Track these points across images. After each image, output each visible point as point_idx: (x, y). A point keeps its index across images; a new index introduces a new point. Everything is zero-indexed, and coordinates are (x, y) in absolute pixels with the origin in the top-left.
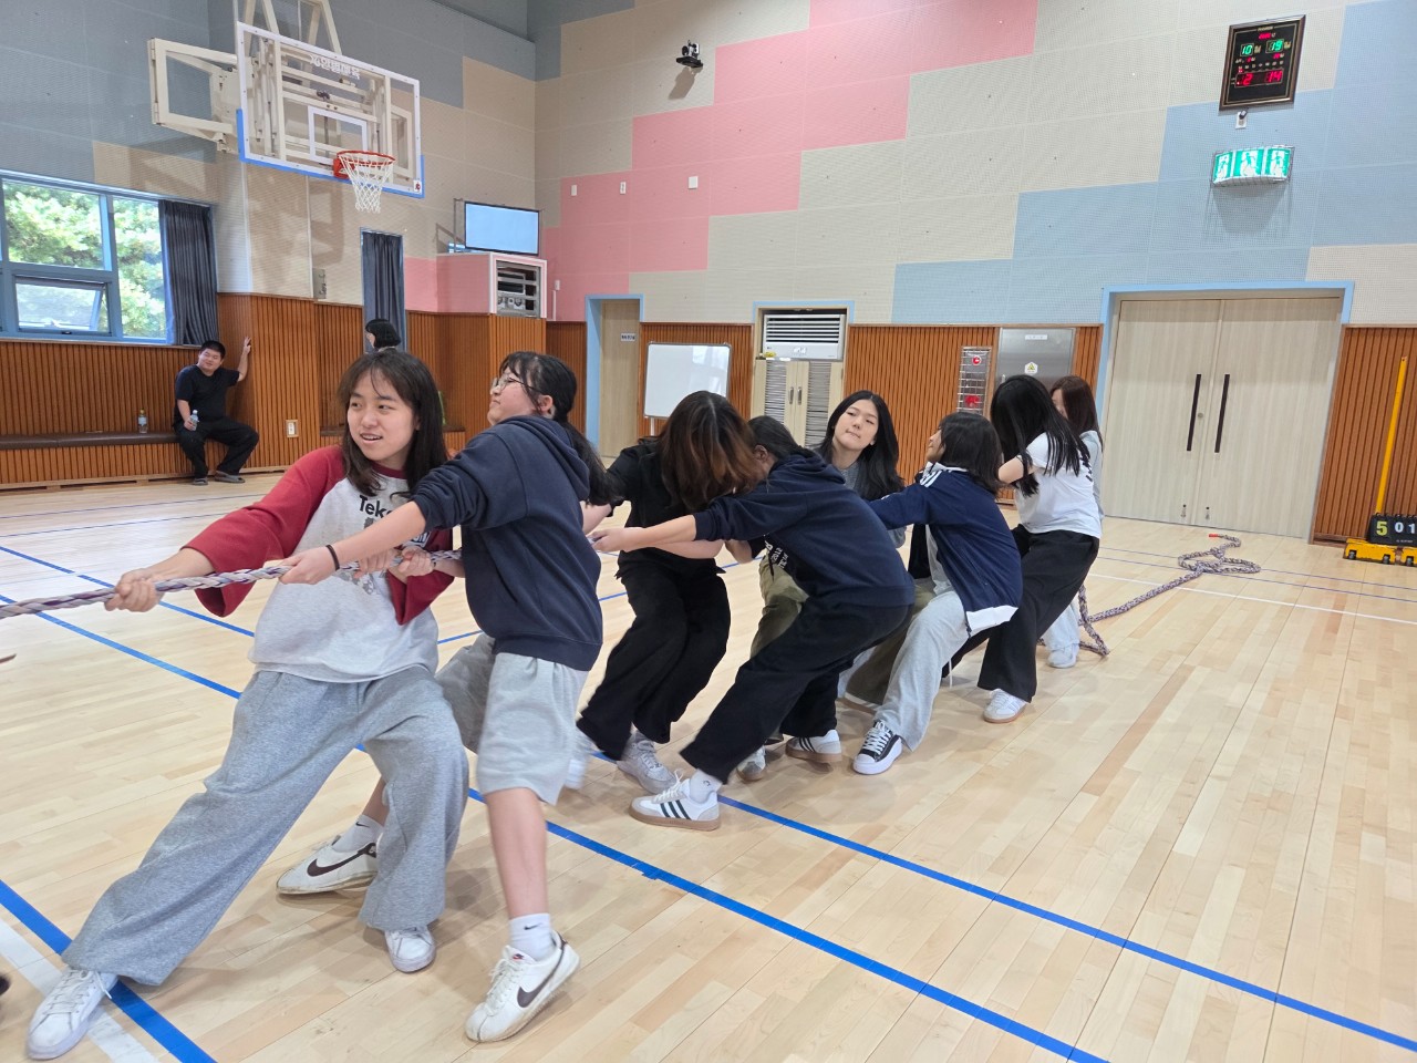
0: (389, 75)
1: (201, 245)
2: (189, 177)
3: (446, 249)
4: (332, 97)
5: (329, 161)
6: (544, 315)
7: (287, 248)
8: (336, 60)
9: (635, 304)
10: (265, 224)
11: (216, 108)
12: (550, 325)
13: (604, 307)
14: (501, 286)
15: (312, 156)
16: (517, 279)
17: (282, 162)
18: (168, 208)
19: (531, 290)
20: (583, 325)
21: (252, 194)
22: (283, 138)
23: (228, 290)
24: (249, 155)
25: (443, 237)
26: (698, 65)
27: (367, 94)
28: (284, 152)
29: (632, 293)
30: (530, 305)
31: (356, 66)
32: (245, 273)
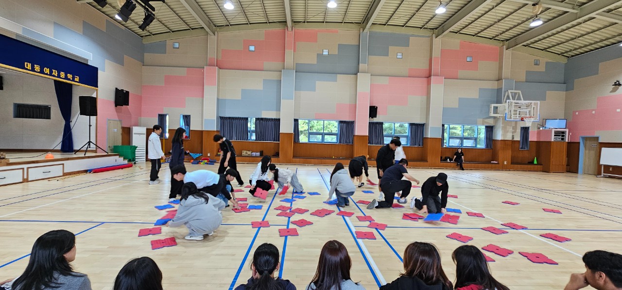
0: (533, 102)
1: (491, 132)
2: (491, 122)
3: (539, 128)
4: (521, 107)
5: (520, 118)
6: (567, 141)
7: (508, 132)
8: (522, 102)
9: (597, 138)
10: (504, 128)
11: (498, 112)
12: (568, 143)
13: (585, 139)
14: (555, 135)
15: (518, 118)
16: (560, 134)
17: (513, 120)
18: (487, 127)
19: (563, 136)
20: (579, 143)
21: (502, 124)
22: (513, 116)
23: (495, 139)
24: (507, 119)
25: (539, 126)
26: (620, 85)
27: (528, 106)
28: (513, 118)
29: (596, 135)
30: (562, 139)
31: (527, 102)
32: (499, 136)
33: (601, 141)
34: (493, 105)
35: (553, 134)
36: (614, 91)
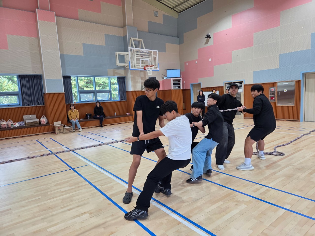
0: (152, 51)
1: (123, 83)
2: (122, 73)
3: (163, 78)
4: (144, 56)
5: (143, 67)
6: (182, 88)
7: (137, 82)
8: (144, 50)
9: (199, 85)
10: (133, 79)
11: (125, 61)
12: (183, 90)
13: (194, 86)
14: (174, 84)
15: (141, 67)
16: (177, 82)
17: (136, 69)
18: (119, 78)
19: (179, 84)
20: (190, 89)
21: (131, 74)
22: (136, 65)
23: (128, 91)
24: (131, 69)
25: (163, 76)
26: (210, 37)
27: (149, 54)
28: (136, 67)
29: (199, 82)
30: (179, 87)
31: (147, 50)
32: (130, 87)
33: (202, 87)
34: (118, 53)
35: (172, 83)
36: (207, 42)
